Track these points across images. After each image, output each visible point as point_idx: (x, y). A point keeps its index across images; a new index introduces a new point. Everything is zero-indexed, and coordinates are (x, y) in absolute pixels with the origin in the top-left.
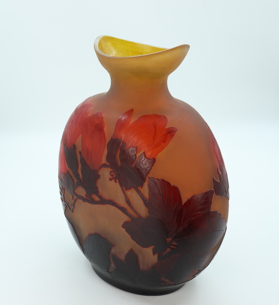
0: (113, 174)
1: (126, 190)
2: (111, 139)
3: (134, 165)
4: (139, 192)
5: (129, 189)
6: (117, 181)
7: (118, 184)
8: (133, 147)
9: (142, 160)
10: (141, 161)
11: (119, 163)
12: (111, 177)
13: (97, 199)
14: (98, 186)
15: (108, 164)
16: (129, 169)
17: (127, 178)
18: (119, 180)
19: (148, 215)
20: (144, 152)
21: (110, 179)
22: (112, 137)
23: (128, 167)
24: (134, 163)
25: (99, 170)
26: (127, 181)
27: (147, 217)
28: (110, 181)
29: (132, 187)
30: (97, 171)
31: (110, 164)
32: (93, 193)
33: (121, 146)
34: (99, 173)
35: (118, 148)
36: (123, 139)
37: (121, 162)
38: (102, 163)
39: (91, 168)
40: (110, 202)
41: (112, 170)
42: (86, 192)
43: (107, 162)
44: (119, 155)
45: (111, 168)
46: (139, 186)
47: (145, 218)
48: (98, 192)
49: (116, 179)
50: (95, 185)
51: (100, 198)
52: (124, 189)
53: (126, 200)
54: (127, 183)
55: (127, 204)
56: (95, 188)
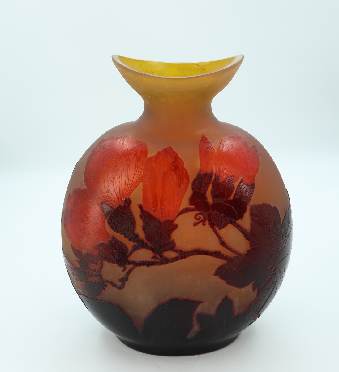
0: (200, 217)
1: (220, 229)
2: (199, 175)
3: (231, 198)
4: (239, 227)
5: (224, 227)
6: (207, 222)
7: (208, 226)
8: (230, 177)
9: (242, 189)
11: (210, 200)
12: (197, 221)
13: (179, 252)
14: (174, 240)
15: (193, 207)
16: (225, 204)
17: (223, 215)
18: (209, 221)
19: (249, 248)
20: (242, 179)
21: (195, 224)
22: (199, 173)
23: (224, 202)
24: (233, 195)
25: (175, 219)
26: (223, 218)
27: (248, 251)
28: (196, 227)
29: (228, 224)
30: (173, 221)
31: (195, 206)
32: (166, 251)
33: (214, 180)
34: (176, 222)
35: (209, 184)
36: (215, 171)
37: (213, 199)
38: (181, 209)
39: (162, 220)
40: (196, 251)
41: (198, 212)
42: (154, 253)
43: (190, 205)
44: (212, 192)
45: (198, 211)
46: (238, 219)
47: (246, 252)
48: (175, 245)
49: (205, 222)
50: (170, 239)
51: (178, 253)
52: (217, 229)
53: (219, 241)
54: (222, 221)
55: (221, 246)
56: (170, 242)
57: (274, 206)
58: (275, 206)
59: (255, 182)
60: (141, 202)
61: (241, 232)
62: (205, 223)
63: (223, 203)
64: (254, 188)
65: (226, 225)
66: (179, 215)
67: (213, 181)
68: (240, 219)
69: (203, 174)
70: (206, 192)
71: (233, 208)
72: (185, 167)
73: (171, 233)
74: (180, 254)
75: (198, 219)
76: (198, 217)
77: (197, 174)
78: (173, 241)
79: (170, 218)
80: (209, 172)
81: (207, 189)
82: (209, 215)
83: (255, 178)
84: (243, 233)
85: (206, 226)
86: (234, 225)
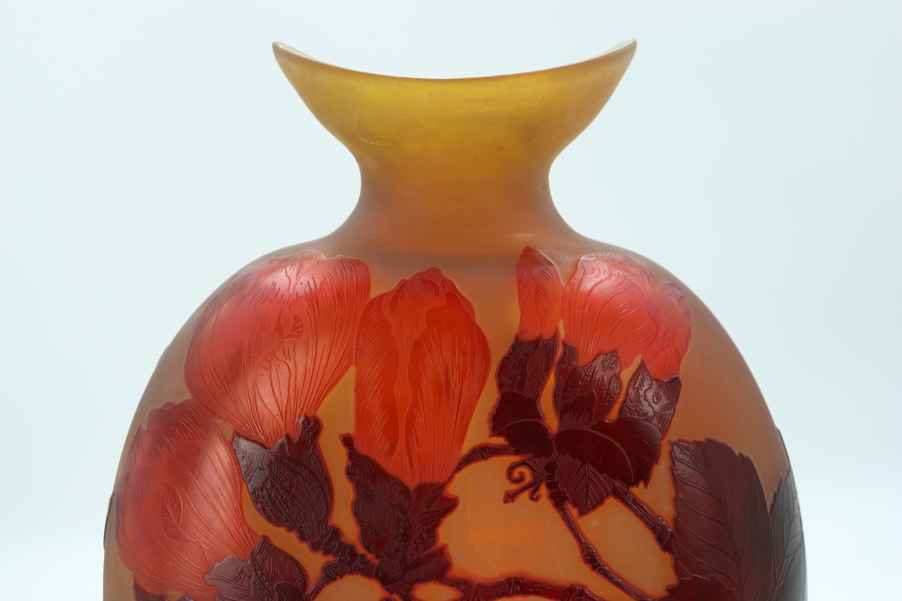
0: (521, 474)
1: (582, 513)
2: (517, 344)
3: (613, 415)
4: (637, 507)
5: (594, 507)
6: (543, 491)
7: (545, 502)
8: (606, 354)
9: (644, 389)
10: (641, 393)
11: (552, 421)
12: (514, 487)
13: (463, 587)
14: (447, 545)
15: (500, 441)
16: (596, 433)
17: (590, 467)
18: (550, 486)
19: (673, 580)
20: (642, 364)
21: (510, 497)
22: (517, 338)
23: (593, 427)
24: (617, 407)
25: (450, 479)
26: (589, 478)
27: (671, 590)
28: (510, 505)
29: (607, 496)
30: (443, 486)
31: (509, 439)
32: (424, 580)
33: (561, 359)
34: (453, 489)
35: (547, 370)
36: (562, 334)
37: (561, 419)
38: (467, 446)
39: (411, 483)
40: (513, 583)
41: (516, 459)
42: (387, 589)
43: (492, 436)
44: (555, 394)
45: (517, 453)
46: (636, 483)
47: (664, 593)
48: (447, 566)
49: (536, 489)
50: (434, 542)
51: (459, 589)
52: (574, 512)
53: (582, 552)
54: (587, 486)
55: (587, 568)
56: (435, 554)
57: (741, 454)
58: (745, 454)
59: (681, 375)
60: (350, 428)
61: (647, 524)
62: (537, 493)
63: (588, 429)
64: (679, 391)
65: (600, 502)
66: (460, 467)
67: (559, 363)
68: (641, 484)
69: (530, 342)
70: (538, 396)
71: (618, 445)
72: (479, 321)
73: (438, 524)
74: (463, 591)
75: (517, 481)
76: (516, 474)
77: (511, 341)
78: (442, 553)
79: (433, 477)
80: (547, 335)
81: (541, 385)
82: (550, 467)
83: (679, 366)
84: (653, 529)
85: (540, 502)
86: (623, 501)
